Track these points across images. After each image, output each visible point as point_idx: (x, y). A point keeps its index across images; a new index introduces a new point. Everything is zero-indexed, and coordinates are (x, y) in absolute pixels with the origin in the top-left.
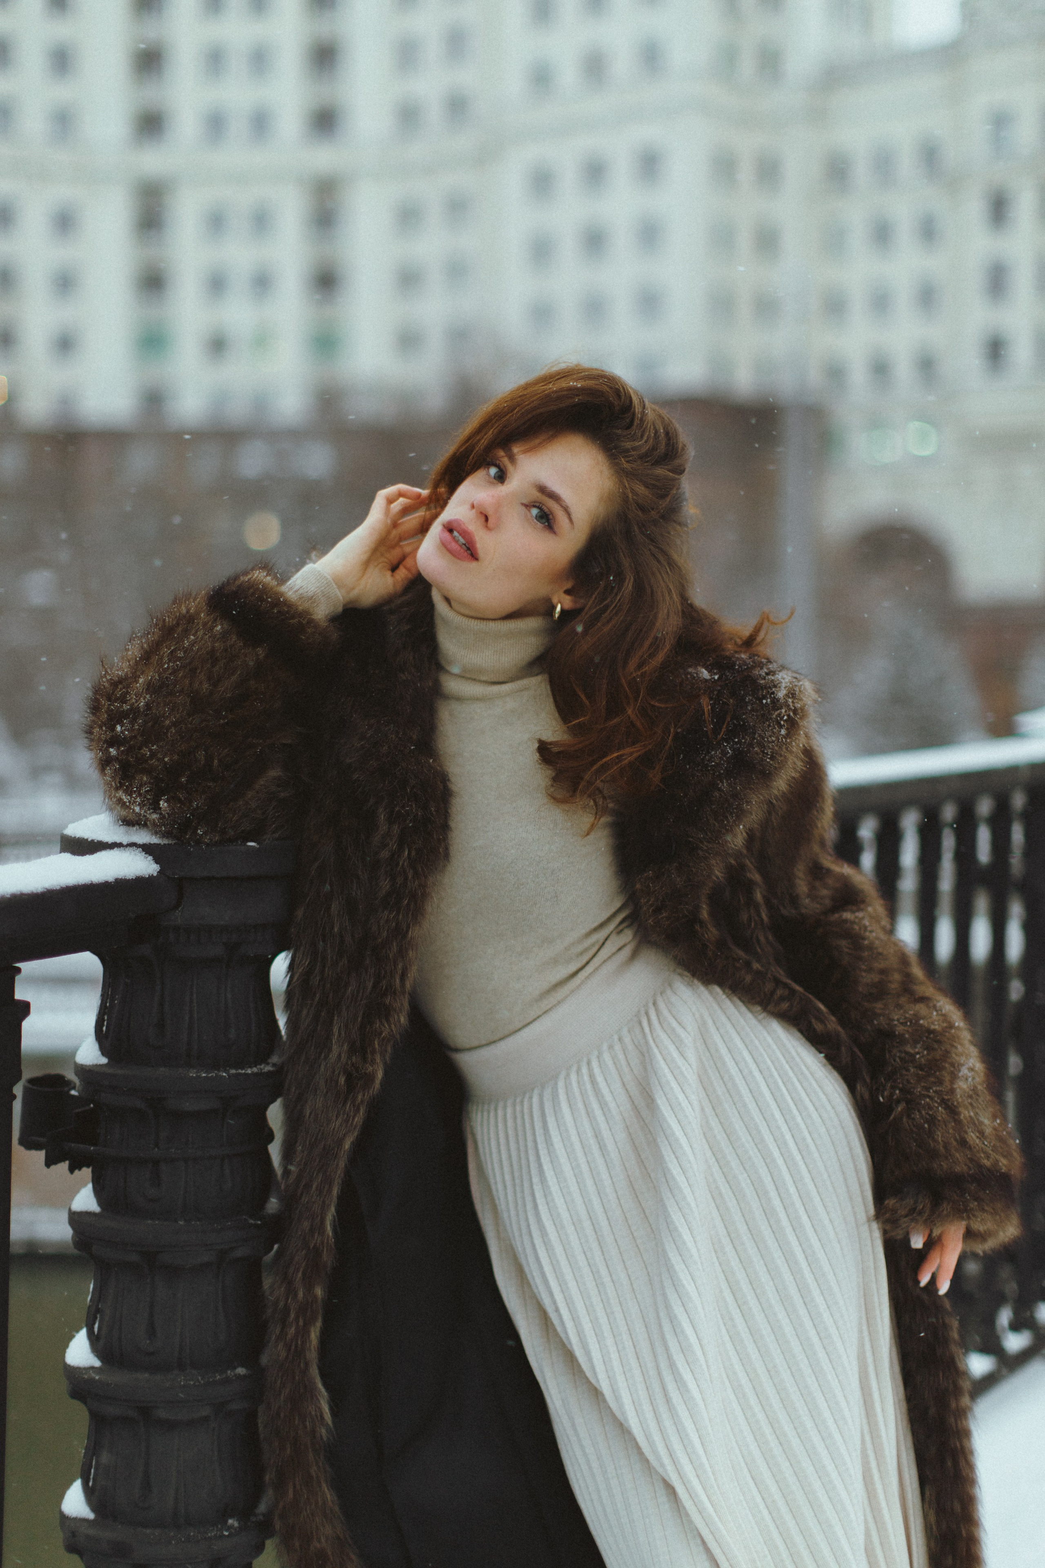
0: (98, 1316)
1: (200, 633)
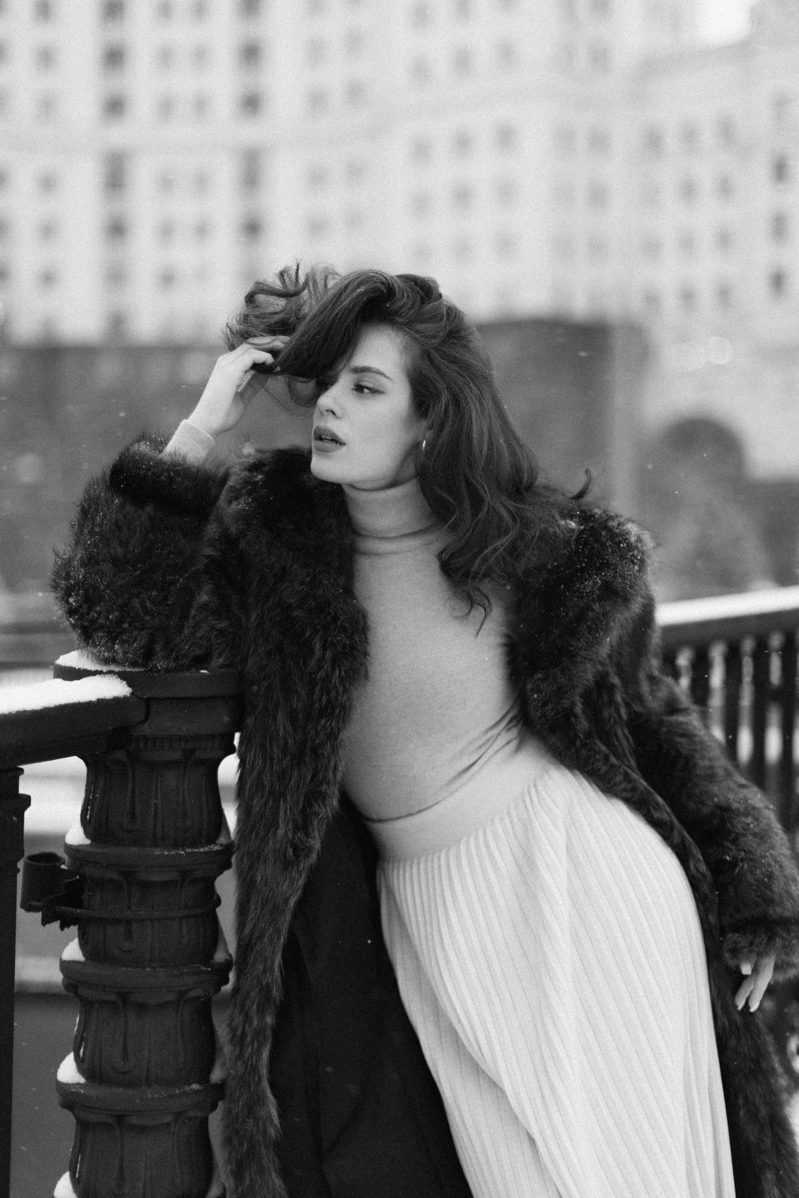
0: (83, 1043)
1: (105, 509)
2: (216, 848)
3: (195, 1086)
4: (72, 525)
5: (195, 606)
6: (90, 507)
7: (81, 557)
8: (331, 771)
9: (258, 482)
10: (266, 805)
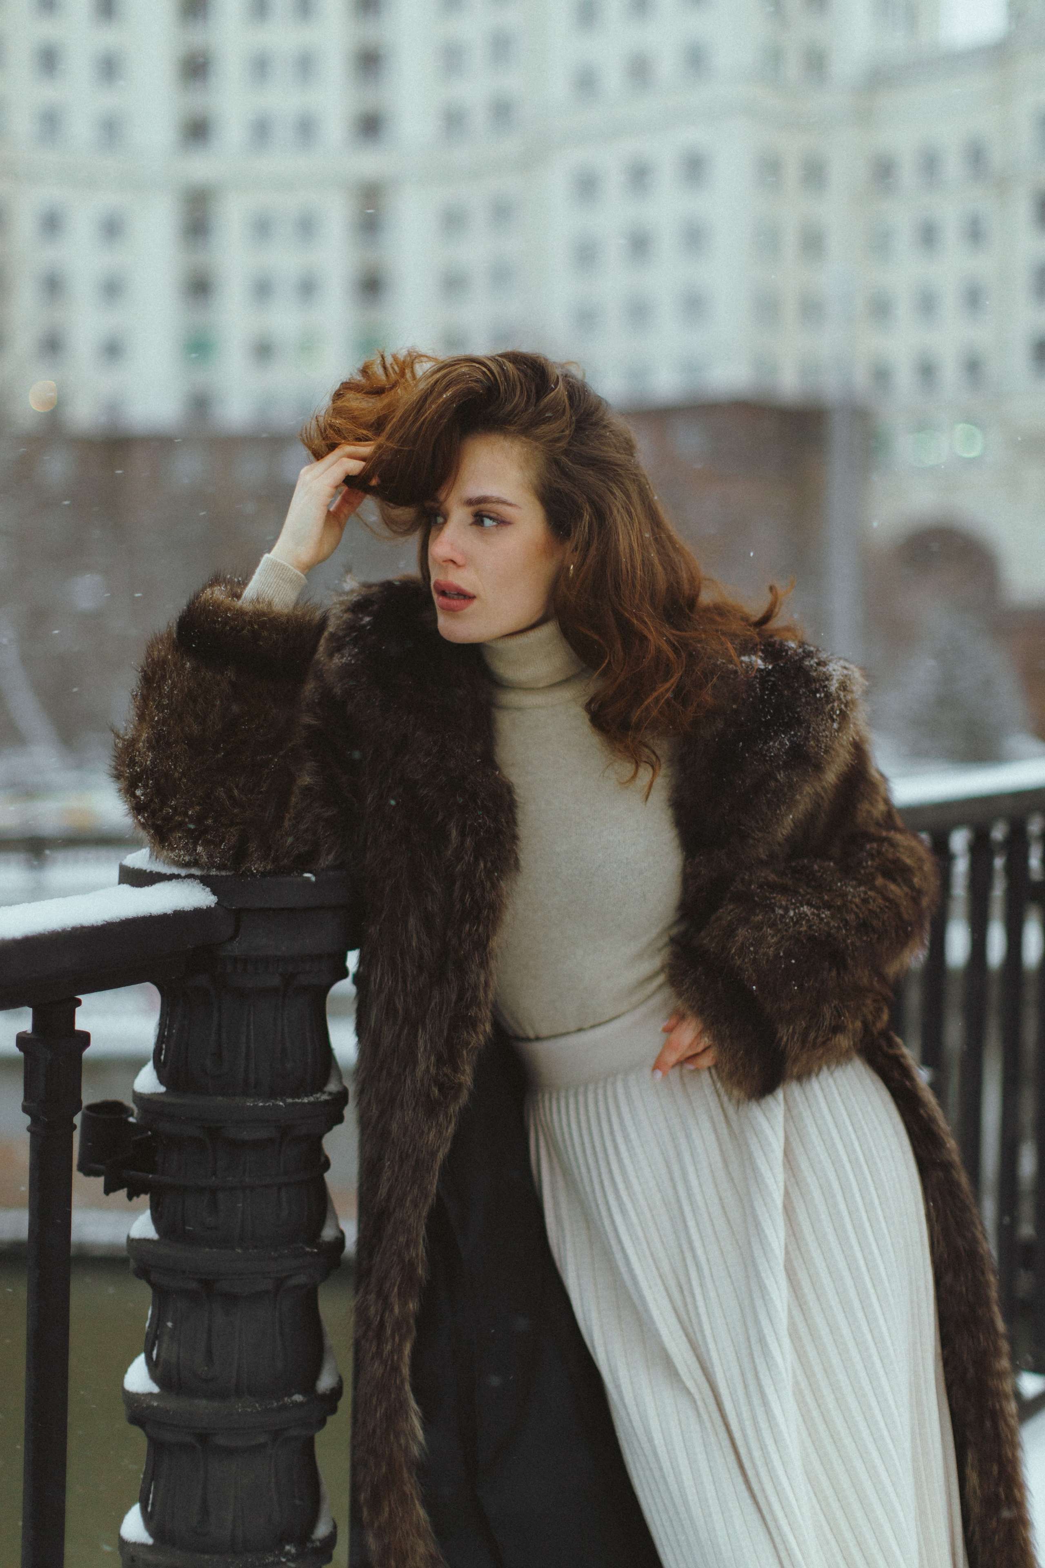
0: (157, 1342)
1: (174, 675)
2: (324, 1097)
3: (298, 1398)
4: (133, 696)
5: (296, 791)
6: (154, 673)
7: (147, 737)
8: (482, 991)
9: (364, 626)
10: (399, 1035)
